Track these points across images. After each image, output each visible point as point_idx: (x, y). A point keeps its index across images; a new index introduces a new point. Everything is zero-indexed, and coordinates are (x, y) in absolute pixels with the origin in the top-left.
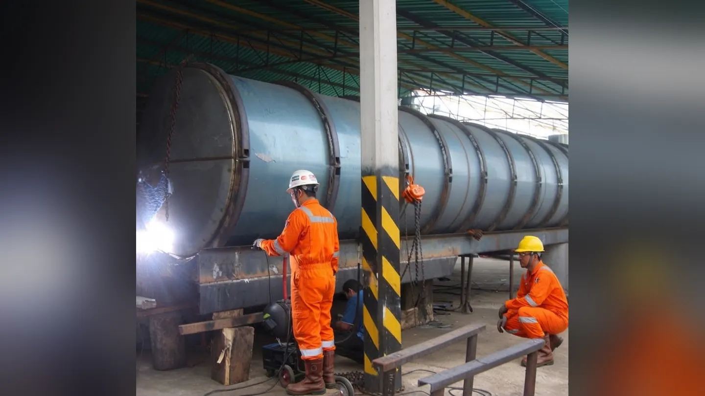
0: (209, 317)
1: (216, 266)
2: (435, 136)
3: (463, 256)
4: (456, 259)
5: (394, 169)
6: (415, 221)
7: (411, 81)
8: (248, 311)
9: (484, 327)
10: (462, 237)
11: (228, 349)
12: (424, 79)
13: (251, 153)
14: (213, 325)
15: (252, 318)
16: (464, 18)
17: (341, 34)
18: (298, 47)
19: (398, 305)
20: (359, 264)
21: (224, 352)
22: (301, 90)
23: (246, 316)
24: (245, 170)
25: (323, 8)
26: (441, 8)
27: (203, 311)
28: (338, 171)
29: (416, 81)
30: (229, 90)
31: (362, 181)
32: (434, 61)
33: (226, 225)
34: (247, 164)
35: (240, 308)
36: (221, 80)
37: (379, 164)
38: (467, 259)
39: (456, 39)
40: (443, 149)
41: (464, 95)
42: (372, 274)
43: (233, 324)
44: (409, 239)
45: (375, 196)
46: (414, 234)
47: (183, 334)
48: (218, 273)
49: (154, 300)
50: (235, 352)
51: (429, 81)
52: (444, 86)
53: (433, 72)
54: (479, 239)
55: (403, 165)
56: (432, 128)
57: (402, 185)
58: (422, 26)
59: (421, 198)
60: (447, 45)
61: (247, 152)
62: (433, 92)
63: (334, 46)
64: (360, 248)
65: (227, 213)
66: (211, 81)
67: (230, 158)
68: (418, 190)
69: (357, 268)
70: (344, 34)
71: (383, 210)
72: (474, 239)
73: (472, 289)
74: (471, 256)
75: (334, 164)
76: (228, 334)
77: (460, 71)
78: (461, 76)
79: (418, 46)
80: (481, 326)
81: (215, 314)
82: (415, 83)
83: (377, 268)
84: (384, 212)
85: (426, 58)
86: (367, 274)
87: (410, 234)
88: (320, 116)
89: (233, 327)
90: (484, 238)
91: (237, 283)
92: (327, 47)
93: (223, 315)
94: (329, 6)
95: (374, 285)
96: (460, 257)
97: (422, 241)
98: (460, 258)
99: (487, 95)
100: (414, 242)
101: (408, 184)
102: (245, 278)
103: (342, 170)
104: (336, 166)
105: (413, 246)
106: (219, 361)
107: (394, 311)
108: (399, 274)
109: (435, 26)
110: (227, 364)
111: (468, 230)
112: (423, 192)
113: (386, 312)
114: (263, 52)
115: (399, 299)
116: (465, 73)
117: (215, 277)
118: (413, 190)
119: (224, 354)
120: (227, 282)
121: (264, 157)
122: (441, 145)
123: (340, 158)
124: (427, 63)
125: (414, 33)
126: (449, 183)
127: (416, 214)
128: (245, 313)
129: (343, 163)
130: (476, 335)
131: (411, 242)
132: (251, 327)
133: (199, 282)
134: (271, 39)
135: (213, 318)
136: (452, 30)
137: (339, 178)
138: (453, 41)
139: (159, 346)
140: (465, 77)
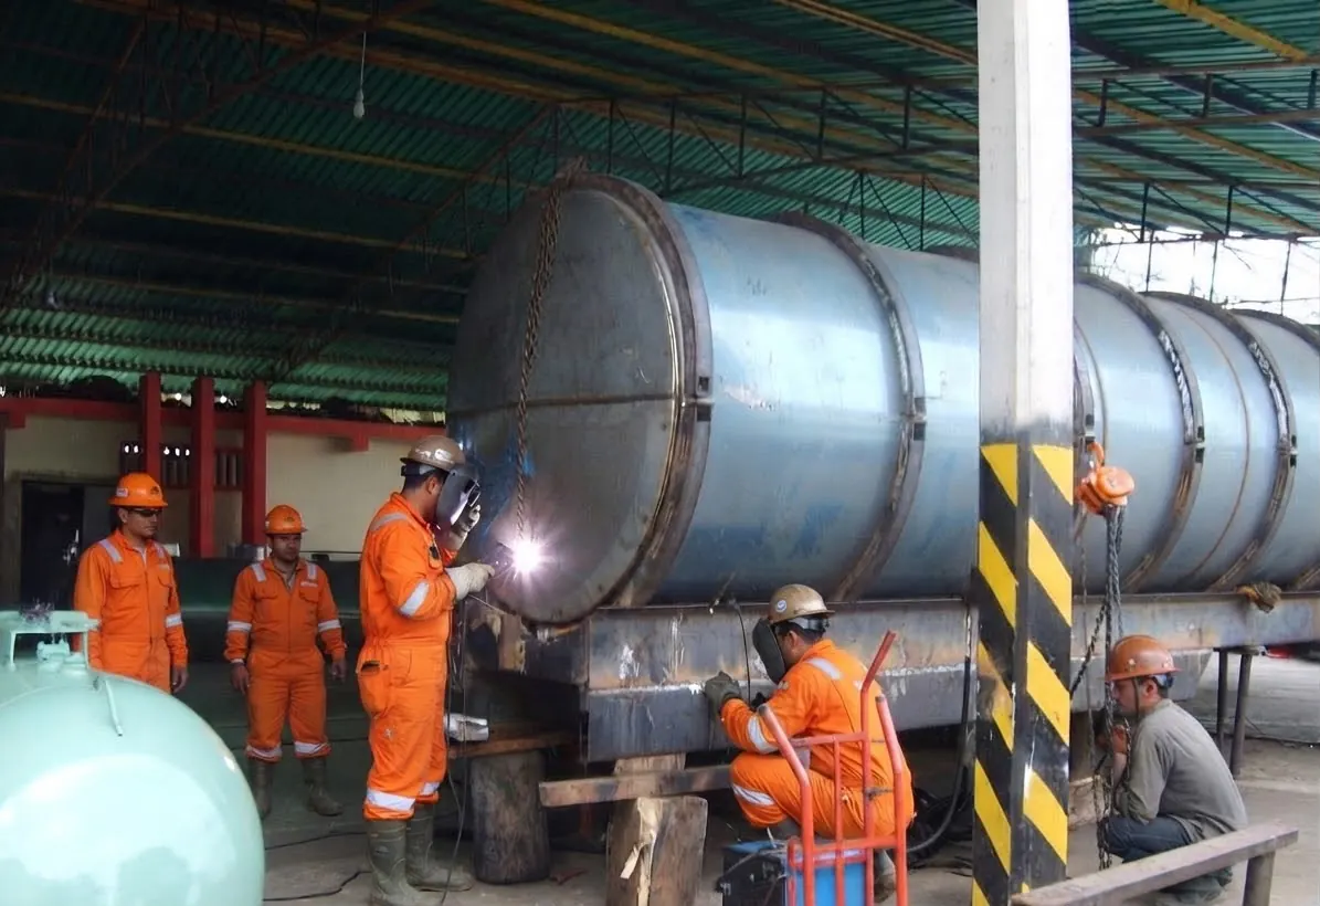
0: (605, 768)
1: (626, 649)
2: (1161, 344)
3: (1223, 653)
4: (1205, 660)
5: (1063, 428)
6: (1108, 557)
7: (1094, 206)
8: (695, 759)
9: (1292, 836)
10: (1226, 603)
11: (647, 847)
12: (1124, 200)
13: (715, 383)
14: (614, 787)
15: (704, 778)
16: (1235, 40)
17: (919, 93)
18: (815, 131)
19: (1061, 765)
20: (968, 662)
21: (636, 852)
22: (833, 235)
23: (692, 770)
24: (701, 427)
25: (872, 34)
26: (1181, 18)
27: (594, 754)
28: (919, 431)
29: (1103, 206)
30: (665, 237)
31: (981, 454)
32: (1149, 153)
33: (653, 553)
34: (705, 413)
35: (677, 753)
36: (648, 213)
37: (1023, 416)
38: (1234, 662)
39: (1216, 96)
40: (1180, 377)
41: (1233, 238)
42: (1001, 686)
43: (660, 788)
44: (1090, 602)
45: (1013, 494)
46: (1103, 591)
47: (548, 804)
48: (630, 667)
49: (483, 722)
50: (664, 856)
51: (1139, 205)
52: (1176, 215)
53: (1149, 182)
54: (1272, 607)
55: (1083, 418)
56: (1154, 325)
57: (1080, 468)
58: (1127, 68)
59: (1124, 501)
60: (1187, 111)
61: (705, 382)
62: (1147, 234)
63: (902, 126)
64: (972, 621)
65: (656, 525)
66: (625, 218)
67: (666, 397)
68: (1117, 482)
69: (962, 667)
70: (924, 96)
71: (1033, 528)
72: (1254, 606)
73: (1248, 738)
74: (1246, 653)
75: (911, 416)
76: (650, 814)
77: (1220, 178)
78: (1223, 191)
79: (1116, 118)
80: (1282, 831)
81: (620, 763)
82: (1101, 212)
83: (1014, 673)
84: (1035, 532)
85: (1130, 148)
86: (988, 685)
87: (1092, 591)
88: (878, 298)
89: (662, 796)
90: (1280, 608)
91: (675, 692)
92: (885, 128)
93: (637, 764)
94: (891, 29)
95: (1003, 714)
96: (1218, 654)
97: (1123, 608)
98: (1216, 657)
99: (1293, 238)
100: (1103, 609)
101: (1092, 464)
102: (690, 683)
103: (928, 430)
104: (916, 420)
105: (1099, 621)
106: (626, 873)
107: (1051, 779)
108: (1067, 689)
109: (1156, 65)
110: (644, 881)
111: (1239, 586)
112: (1130, 485)
113: (1033, 784)
114: (729, 145)
115: (1063, 749)
116: (1234, 183)
117: (622, 676)
118: (1104, 480)
119: (636, 859)
120: (649, 689)
121: (742, 395)
122: (1177, 368)
123: (927, 400)
124: (1133, 159)
125: (1105, 87)
126: (1197, 465)
127: (1109, 542)
128: (688, 765)
129: (933, 414)
130: (1271, 855)
131: (1096, 611)
132: (700, 799)
133: (586, 684)
134: (751, 113)
135: (616, 770)
136: (1202, 75)
137: (923, 448)
138: (1206, 102)
139: (490, 828)
140: (1234, 192)
